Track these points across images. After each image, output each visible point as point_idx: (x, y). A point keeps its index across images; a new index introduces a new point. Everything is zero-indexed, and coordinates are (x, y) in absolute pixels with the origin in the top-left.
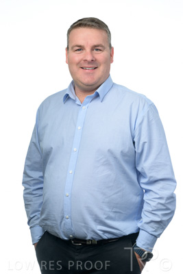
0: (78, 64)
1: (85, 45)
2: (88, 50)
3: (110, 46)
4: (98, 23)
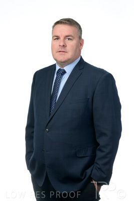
1: (60, 36)
3: (80, 38)
4: (70, 22)
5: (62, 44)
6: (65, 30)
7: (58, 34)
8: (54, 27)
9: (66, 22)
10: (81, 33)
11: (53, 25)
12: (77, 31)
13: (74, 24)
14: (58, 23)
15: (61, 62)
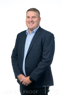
0: (28, 22)
1: (30, 16)
2: (31, 18)
3: (39, 17)
4: (34, 10)
5: (31, 20)
6: (32, 14)
7: (29, 15)
8: (27, 12)
9: (33, 10)
10: (40, 15)
11: (27, 11)
12: (38, 14)
13: (36, 11)
14: (29, 10)
15: (31, 29)
